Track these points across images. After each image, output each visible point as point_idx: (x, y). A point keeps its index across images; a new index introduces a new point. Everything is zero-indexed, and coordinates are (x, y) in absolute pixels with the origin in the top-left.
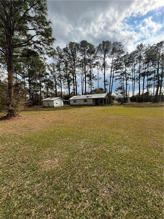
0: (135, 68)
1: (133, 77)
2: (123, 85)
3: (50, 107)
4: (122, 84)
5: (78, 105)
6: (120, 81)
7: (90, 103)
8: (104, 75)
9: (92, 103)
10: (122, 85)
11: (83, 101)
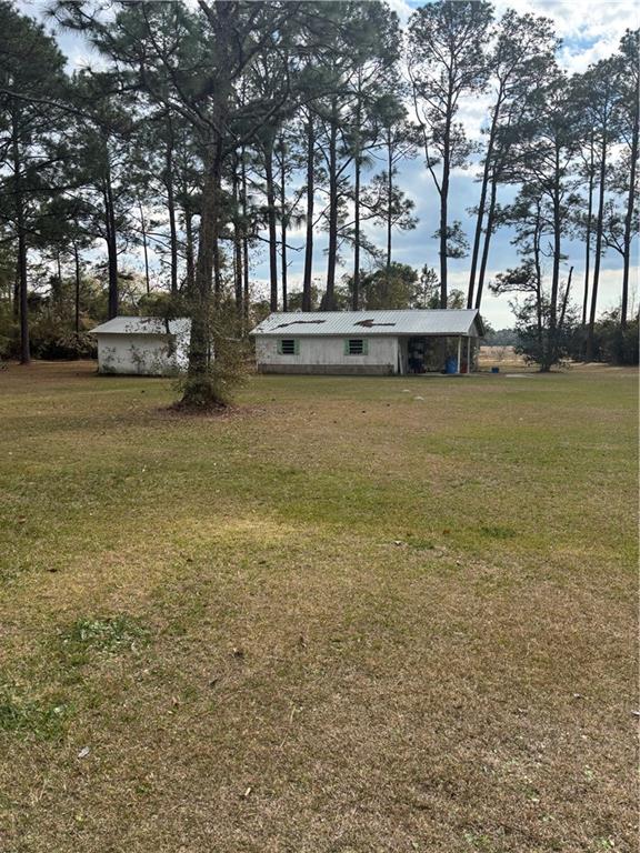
0: (607, 162)
1: (595, 212)
2: (533, 256)
3: (149, 376)
4: (527, 251)
5: (309, 370)
6: (518, 235)
7: (385, 361)
8: (444, 193)
9: (395, 363)
10: (526, 257)
11: (342, 346)
